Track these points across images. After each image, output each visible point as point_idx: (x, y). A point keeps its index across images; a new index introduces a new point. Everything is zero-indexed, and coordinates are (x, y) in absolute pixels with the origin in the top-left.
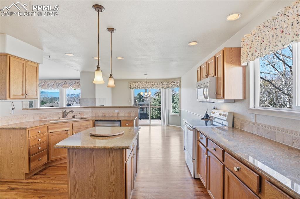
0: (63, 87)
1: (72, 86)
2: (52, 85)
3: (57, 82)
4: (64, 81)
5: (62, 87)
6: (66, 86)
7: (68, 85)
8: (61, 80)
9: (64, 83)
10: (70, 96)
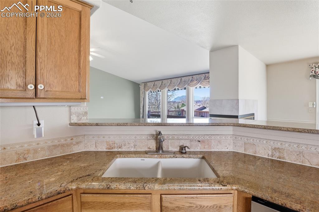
0: (190, 86)
1: (201, 83)
2: (178, 83)
3: (183, 79)
4: (190, 78)
5: (188, 86)
6: (193, 83)
7: (195, 82)
8: (187, 76)
9: (191, 79)
10: (206, 99)
